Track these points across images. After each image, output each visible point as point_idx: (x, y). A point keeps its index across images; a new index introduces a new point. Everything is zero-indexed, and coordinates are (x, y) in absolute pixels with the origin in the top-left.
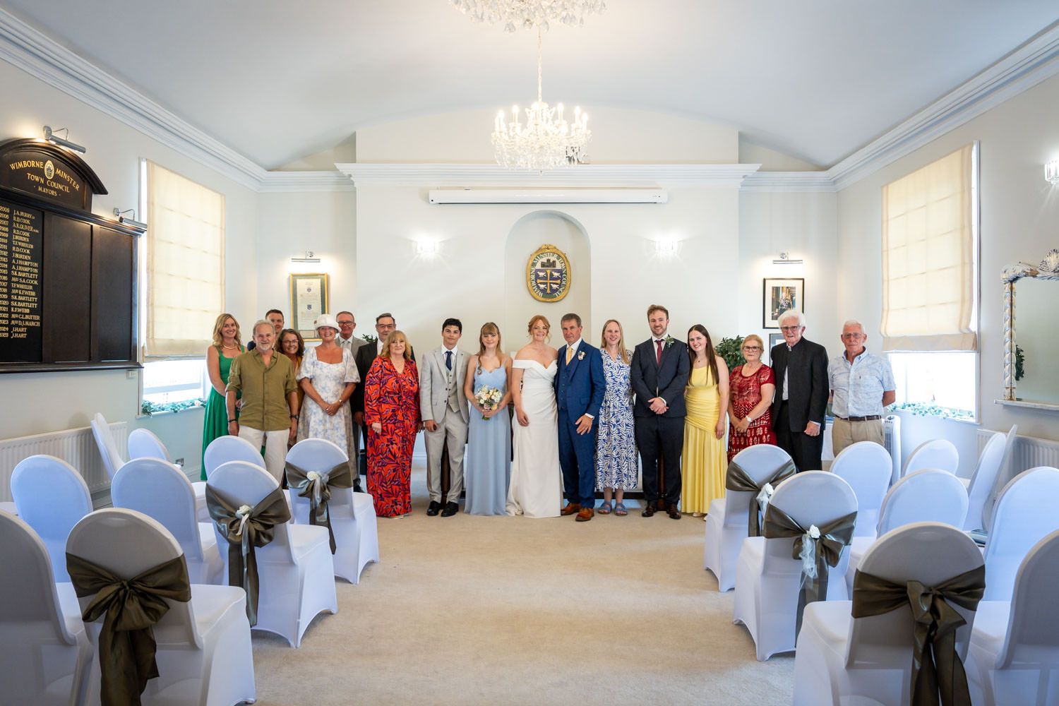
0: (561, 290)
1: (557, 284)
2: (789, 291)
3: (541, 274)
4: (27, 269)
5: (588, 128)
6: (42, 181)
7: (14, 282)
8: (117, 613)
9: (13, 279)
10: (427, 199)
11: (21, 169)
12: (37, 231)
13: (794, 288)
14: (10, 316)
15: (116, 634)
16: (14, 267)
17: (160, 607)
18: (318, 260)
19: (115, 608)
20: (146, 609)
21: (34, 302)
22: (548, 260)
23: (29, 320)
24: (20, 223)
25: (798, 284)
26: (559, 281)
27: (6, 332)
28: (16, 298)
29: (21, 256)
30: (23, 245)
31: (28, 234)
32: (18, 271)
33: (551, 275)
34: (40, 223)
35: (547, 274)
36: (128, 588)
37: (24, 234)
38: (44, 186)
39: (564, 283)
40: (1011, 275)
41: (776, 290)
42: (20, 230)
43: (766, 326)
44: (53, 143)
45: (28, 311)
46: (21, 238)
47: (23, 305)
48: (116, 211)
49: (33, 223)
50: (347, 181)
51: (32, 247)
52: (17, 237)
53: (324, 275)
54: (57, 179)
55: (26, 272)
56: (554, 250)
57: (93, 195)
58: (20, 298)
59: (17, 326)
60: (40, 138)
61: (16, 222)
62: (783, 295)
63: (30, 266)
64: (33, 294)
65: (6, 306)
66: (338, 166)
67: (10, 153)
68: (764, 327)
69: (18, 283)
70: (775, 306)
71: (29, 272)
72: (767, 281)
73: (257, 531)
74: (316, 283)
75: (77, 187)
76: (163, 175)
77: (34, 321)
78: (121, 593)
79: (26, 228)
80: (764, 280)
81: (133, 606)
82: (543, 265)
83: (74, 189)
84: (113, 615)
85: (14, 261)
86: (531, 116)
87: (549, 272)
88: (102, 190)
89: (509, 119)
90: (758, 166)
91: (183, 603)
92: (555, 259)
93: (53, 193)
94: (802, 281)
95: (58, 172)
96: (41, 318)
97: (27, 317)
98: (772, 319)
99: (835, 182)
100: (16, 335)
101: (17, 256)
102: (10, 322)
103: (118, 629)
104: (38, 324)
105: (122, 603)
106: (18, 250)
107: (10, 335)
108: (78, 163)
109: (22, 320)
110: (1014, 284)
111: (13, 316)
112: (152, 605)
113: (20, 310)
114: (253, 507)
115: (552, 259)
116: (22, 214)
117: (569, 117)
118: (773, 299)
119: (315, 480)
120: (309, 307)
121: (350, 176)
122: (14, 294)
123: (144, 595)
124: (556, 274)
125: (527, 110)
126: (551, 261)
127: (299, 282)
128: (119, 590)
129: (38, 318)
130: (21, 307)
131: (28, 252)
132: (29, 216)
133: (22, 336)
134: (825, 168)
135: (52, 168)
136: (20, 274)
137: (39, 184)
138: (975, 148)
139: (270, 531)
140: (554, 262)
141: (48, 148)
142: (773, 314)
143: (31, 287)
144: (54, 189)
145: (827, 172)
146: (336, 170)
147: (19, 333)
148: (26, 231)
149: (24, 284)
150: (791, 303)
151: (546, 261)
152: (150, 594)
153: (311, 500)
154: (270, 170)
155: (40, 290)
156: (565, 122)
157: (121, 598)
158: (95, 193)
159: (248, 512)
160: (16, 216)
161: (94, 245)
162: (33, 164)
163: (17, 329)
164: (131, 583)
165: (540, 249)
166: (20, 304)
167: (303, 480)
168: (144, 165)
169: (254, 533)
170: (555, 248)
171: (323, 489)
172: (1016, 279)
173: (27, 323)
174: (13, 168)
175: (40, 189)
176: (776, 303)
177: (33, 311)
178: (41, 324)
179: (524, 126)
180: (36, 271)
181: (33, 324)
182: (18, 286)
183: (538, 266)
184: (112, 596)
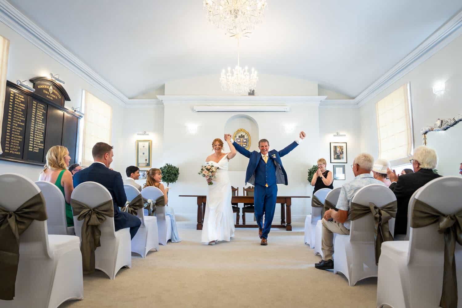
0: (247, 147)
1: (245, 144)
2: (341, 148)
3: (239, 140)
4: (41, 126)
5: (257, 76)
6: (48, 93)
7: (36, 130)
8: (89, 218)
9: (36, 129)
10: (193, 110)
11: (42, 88)
12: (45, 112)
13: (343, 146)
14: (33, 143)
15: (88, 226)
16: (36, 125)
17: (103, 218)
18: (148, 134)
19: (88, 217)
20: (99, 218)
21: (42, 139)
22: (242, 135)
23: (40, 146)
24: (40, 108)
25: (344, 145)
26: (246, 143)
27: (32, 149)
28: (36, 136)
29: (39, 121)
30: (40, 116)
31: (42, 113)
32: (37, 126)
33: (243, 141)
34: (46, 109)
35: (241, 140)
36: (92, 210)
37: (41, 112)
38: (49, 95)
39: (248, 144)
40: (424, 131)
41: (335, 147)
42: (39, 111)
43: (332, 162)
44: (54, 79)
45: (39, 142)
46: (39, 114)
47: (38, 139)
48: (73, 108)
49: (44, 109)
50: (161, 103)
51: (43, 118)
52: (38, 113)
53: (150, 140)
54: (53, 93)
55: (40, 127)
56: (244, 131)
57: (65, 101)
58: (37, 137)
59: (36, 147)
60: (49, 78)
61: (38, 108)
62: (338, 149)
63: (41, 125)
64: (42, 136)
65: (32, 139)
66: (158, 96)
67: (39, 82)
68: (331, 162)
69: (37, 130)
70: (335, 154)
71: (41, 127)
72: (331, 144)
73: (132, 210)
74: (147, 144)
75: (60, 97)
76: (90, 96)
77: (42, 146)
78: (90, 212)
79: (42, 110)
80: (330, 143)
81: (94, 216)
82: (239, 137)
83: (59, 98)
84: (87, 219)
85: (36, 122)
86: (235, 73)
87: (242, 139)
88: (69, 100)
89: (227, 72)
90: (325, 97)
91: (111, 218)
92: (244, 135)
93: (51, 98)
94: (346, 144)
95: (54, 91)
96: (44, 145)
97: (39, 144)
98: (334, 159)
99: (357, 104)
100: (35, 150)
101: (38, 120)
102: (33, 145)
103: (89, 224)
104: (43, 148)
105: (90, 215)
106: (38, 118)
107: (33, 150)
108: (61, 88)
109: (37, 145)
110: (426, 135)
111: (35, 143)
112: (100, 217)
113: (37, 141)
114: (130, 202)
115: (243, 134)
116: (41, 105)
117: (250, 71)
118: (334, 151)
119: (150, 203)
120: (144, 154)
121: (162, 101)
122: (35, 135)
123: (98, 213)
124: (245, 141)
125: (233, 70)
126: (243, 135)
127: (140, 144)
128: (90, 211)
129: (43, 145)
130: (38, 140)
131: (41, 119)
132: (43, 106)
133: (37, 151)
134: (353, 98)
135: (52, 89)
136: (38, 127)
137: (47, 94)
138: (408, 85)
139: (136, 211)
140: (244, 136)
141: (51, 81)
142: (334, 157)
143: (41, 133)
144: (52, 97)
145: (353, 100)
146: (157, 98)
147: (36, 150)
148: (41, 111)
149: (39, 131)
150: (342, 152)
151: (240, 135)
152: (100, 213)
153: (149, 210)
154: (129, 99)
155: (45, 134)
156: (248, 74)
157: (90, 214)
158: (66, 100)
159: (128, 204)
160: (39, 105)
161: (64, 120)
162: (46, 87)
163: (35, 148)
164: (94, 209)
165: (238, 130)
166: (37, 139)
167: (146, 203)
168: (84, 91)
169: (130, 211)
170: (244, 130)
171: (154, 206)
172: (426, 133)
173: (39, 147)
174: (39, 87)
175: (47, 96)
176: (335, 153)
177: (41, 142)
178: (44, 148)
179: (232, 76)
180: (44, 127)
181: (41, 147)
182: (37, 132)
183: (237, 137)
184: (87, 212)
